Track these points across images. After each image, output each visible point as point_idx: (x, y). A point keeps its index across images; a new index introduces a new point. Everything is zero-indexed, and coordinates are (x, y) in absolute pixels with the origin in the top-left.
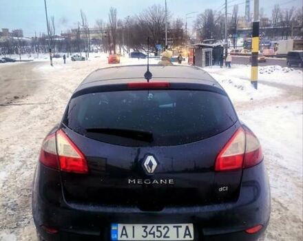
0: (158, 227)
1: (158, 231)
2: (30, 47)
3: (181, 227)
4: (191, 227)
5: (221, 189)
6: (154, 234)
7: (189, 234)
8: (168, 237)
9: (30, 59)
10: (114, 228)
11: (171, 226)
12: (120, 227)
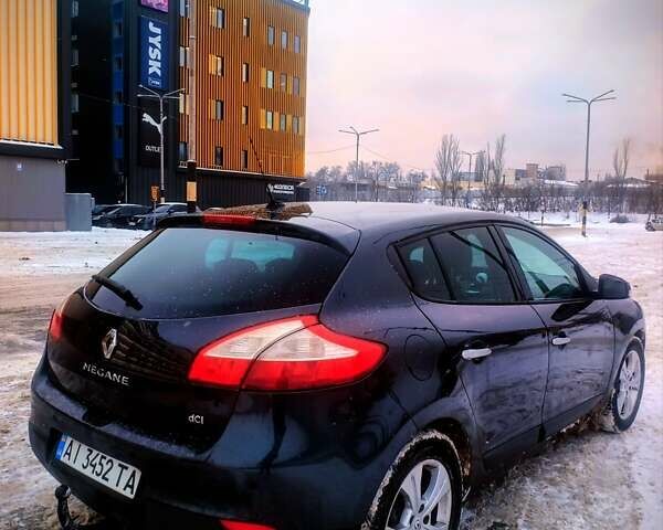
0: (102, 457)
1: (100, 464)
2: (571, 199)
3: (127, 468)
4: (138, 475)
5: (192, 418)
6: (94, 466)
7: (132, 487)
8: (107, 480)
9: (567, 222)
10: (63, 439)
11: (116, 462)
12: (69, 439)
